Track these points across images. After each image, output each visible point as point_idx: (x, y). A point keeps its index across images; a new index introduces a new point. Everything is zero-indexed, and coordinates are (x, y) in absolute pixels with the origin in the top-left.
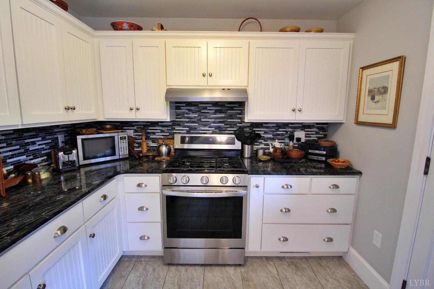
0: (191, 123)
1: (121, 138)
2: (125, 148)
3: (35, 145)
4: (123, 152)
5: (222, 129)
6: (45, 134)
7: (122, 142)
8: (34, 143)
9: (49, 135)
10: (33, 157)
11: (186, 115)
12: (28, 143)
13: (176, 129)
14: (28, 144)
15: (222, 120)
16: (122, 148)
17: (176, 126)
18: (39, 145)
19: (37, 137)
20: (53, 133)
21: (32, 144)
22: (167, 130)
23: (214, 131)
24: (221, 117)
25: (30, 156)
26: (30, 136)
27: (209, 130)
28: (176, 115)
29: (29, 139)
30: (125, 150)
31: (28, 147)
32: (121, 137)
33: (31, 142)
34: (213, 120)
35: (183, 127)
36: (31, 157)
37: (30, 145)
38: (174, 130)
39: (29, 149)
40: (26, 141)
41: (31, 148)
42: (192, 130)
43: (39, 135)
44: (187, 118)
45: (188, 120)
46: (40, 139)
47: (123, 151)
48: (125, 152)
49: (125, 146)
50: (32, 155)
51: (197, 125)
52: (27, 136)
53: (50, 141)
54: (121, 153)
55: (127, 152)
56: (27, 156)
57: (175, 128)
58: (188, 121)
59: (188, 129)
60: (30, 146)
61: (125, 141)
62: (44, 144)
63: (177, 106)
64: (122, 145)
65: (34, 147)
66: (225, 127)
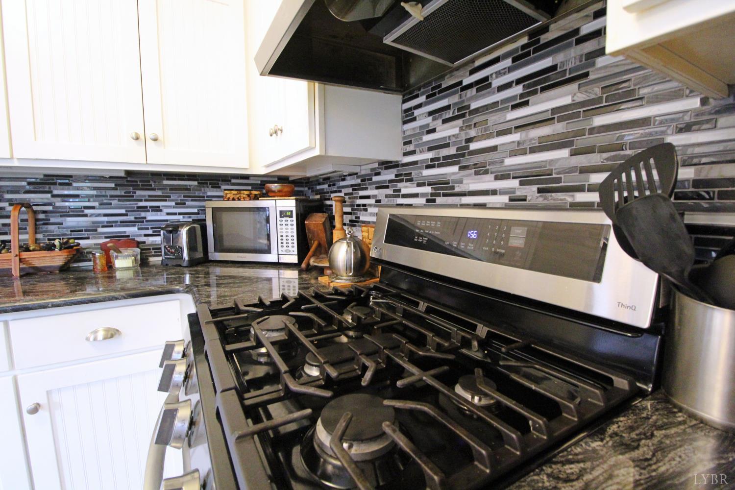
0: (440, 166)
1: (283, 214)
2: (290, 238)
3: (159, 213)
4: (285, 248)
5: (558, 180)
6: (184, 197)
7: (284, 223)
8: (157, 209)
9: (192, 200)
10: (153, 232)
11: (427, 138)
12: (146, 207)
13: (404, 191)
14: (144, 209)
15: (558, 128)
16: (284, 238)
17: (401, 181)
18: (168, 214)
19: (166, 201)
20: (204, 197)
21: (152, 211)
22: (387, 196)
23: (519, 193)
24: (554, 110)
25: (148, 229)
26: (149, 196)
27: (494, 192)
28: (405, 143)
29: (146, 200)
30: (290, 245)
31: (143, 214)
32: (281, 212)
33: (151, 207)
34: (515, 137)
35: (419, 185)
36: (150, 232)
37: (149, 211)
38: (398, 196)
39: (145, 218)
40: (141, 204)
41: (151, 216)
42: (438, 195)
43: (170, 197)
44: (430, 149)
45: (430, 155)
46: (173, 204)
47: (285, 245)
48: (290, 248)
49: (290, 235)
50: (152, 228)
51: (454, 174)
52: (145, 196)
53: (196, 210)
54: (282, 249)
55: (293, 249)
56: (139, 229)
57: (399, 190)
58: (432, 160)
59: (428, 190)
60: (148, 213)
61: (289, 223)
62: (180, 214)
63: (406, 111)
64: (284, 230)
65: (157, 215)
66: (571, 170)
